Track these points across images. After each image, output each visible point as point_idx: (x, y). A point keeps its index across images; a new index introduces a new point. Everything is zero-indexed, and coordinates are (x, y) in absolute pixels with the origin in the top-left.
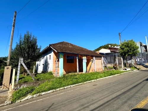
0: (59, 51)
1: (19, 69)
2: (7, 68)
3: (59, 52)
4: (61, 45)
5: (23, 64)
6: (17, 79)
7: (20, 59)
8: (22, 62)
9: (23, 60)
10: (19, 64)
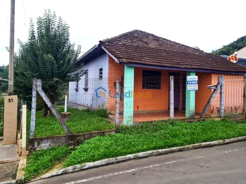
0: (124, 60)
1: (34, 105)
2: (9, 100)
3: (124, 63)
4: (128, 42)
5: (43, 94)
6: (33, 128)
7: (35, 83)
8: (40, 89)
9: (40, 83)
10: (34, 93)
